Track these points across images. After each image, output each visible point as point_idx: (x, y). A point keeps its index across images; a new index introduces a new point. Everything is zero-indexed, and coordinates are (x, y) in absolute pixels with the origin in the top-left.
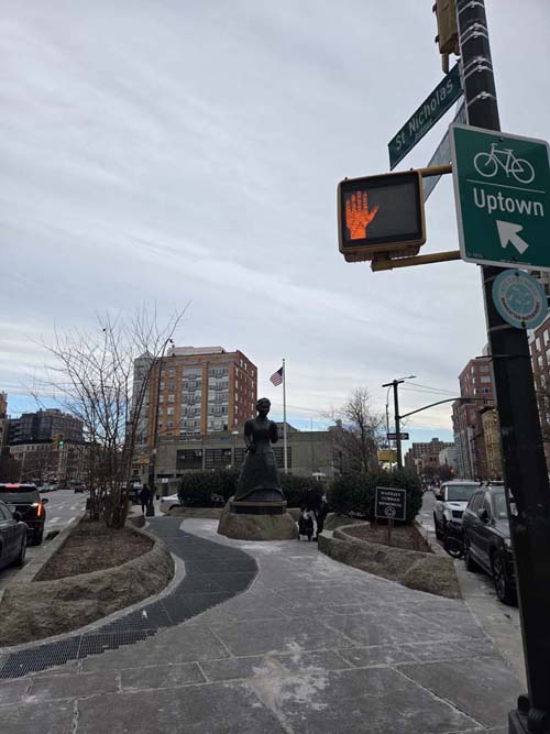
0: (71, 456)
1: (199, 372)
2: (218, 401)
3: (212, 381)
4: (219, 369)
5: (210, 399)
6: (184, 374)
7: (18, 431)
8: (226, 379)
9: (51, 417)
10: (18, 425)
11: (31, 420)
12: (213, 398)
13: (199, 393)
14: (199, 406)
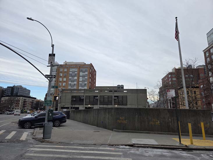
0: (25, 102)
1: (76, 70)
2: (83, 81)
3: (81, 74)
4: (84, 70)
5: (80, 80)
6: (70, 71)
7: (5, 92)
8: (87, 73)
9: (19, 88)
10: (6, 90)
11: (11, 89)
12: (81, 80)
13: (76, 78)
14: (75, 83)
